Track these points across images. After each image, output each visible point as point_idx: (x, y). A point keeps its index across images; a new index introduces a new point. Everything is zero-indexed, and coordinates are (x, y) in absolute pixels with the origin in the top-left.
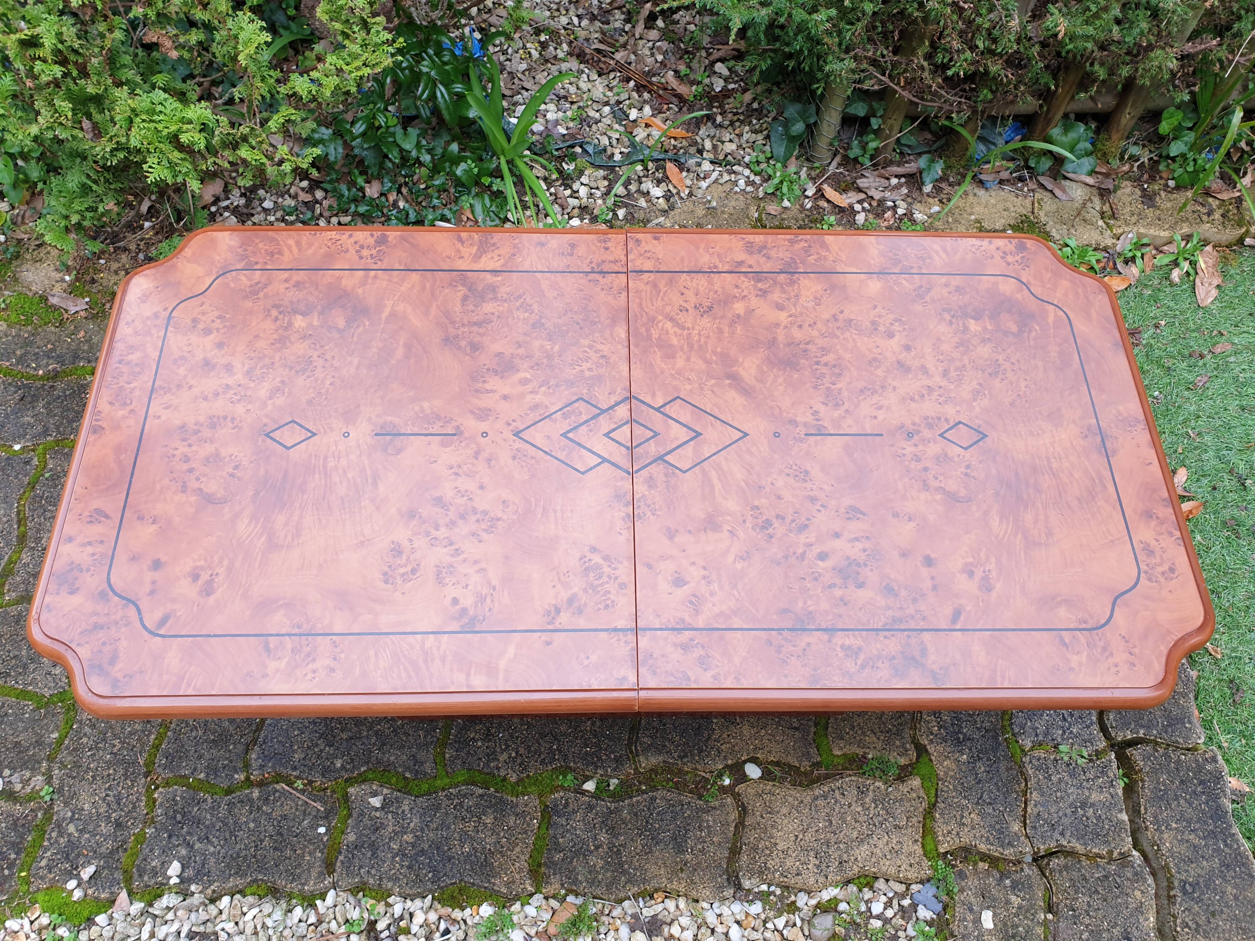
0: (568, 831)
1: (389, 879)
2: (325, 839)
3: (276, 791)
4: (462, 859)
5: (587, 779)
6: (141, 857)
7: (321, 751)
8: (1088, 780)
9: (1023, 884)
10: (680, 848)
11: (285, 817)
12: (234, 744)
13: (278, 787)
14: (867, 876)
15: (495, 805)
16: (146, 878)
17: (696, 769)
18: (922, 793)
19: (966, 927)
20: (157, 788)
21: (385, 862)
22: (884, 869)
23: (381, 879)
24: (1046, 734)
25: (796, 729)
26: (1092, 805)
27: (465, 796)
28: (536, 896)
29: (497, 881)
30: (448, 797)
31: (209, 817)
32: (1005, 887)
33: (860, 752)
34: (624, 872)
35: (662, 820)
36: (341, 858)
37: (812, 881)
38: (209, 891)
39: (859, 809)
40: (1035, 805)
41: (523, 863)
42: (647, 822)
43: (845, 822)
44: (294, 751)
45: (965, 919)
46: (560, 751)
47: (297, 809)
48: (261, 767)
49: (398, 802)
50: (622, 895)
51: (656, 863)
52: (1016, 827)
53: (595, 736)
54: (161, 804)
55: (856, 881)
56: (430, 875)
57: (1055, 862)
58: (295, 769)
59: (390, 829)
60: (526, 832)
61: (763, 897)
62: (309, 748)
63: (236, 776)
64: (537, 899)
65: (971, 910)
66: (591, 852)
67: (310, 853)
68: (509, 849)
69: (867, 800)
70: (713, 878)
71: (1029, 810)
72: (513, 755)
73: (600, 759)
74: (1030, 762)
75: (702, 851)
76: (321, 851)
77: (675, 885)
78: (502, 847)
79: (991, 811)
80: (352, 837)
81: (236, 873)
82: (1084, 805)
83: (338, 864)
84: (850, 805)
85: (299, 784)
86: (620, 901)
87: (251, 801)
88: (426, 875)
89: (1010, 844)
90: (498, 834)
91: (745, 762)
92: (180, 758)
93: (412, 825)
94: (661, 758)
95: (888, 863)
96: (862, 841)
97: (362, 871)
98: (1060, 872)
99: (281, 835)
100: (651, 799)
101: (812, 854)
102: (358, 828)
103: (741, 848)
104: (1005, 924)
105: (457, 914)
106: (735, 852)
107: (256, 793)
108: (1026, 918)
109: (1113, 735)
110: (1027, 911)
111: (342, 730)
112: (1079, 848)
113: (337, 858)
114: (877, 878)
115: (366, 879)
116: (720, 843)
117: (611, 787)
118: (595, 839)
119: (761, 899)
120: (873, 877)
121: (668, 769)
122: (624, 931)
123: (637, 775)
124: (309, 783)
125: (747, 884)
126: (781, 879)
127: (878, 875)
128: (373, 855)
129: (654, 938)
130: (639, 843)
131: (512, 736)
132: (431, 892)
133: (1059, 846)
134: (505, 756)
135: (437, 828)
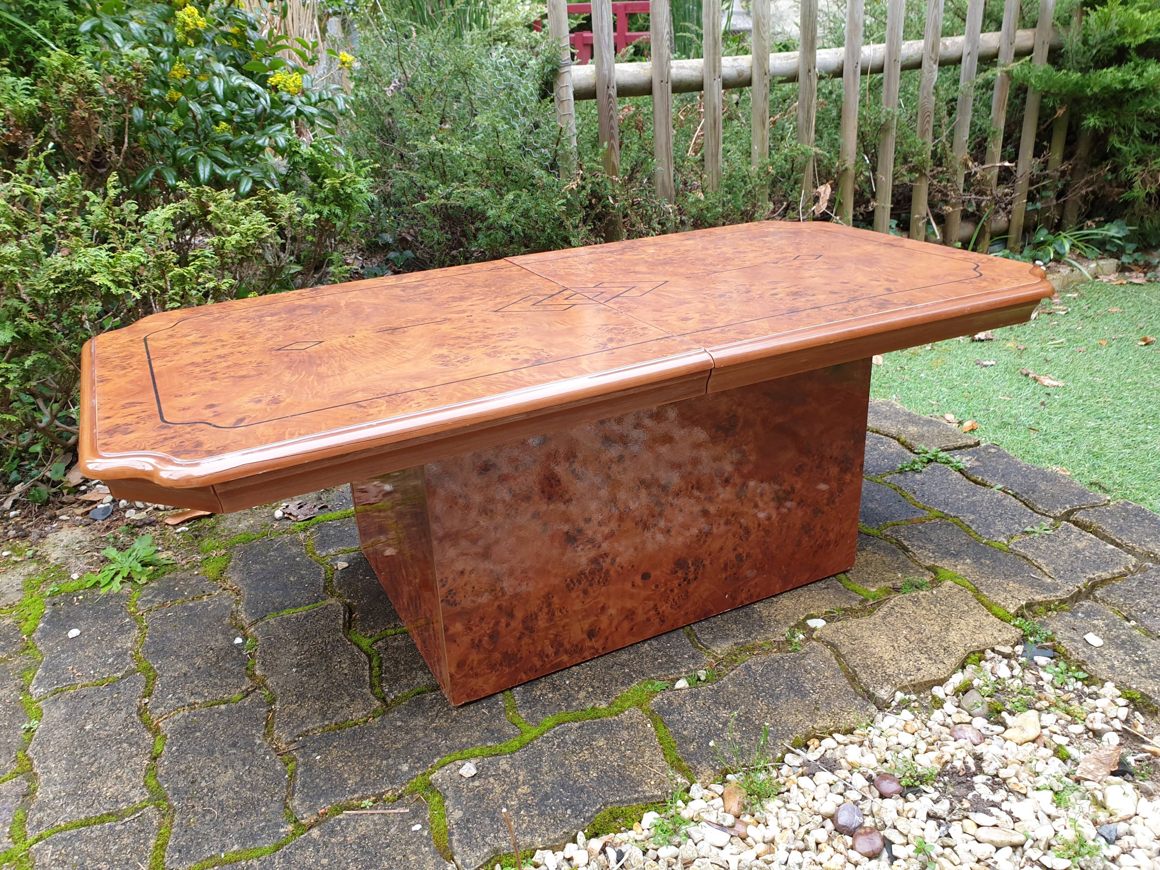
0: (687, 722)
1: (524, 834)
2: (425, 833)
3: (340, 820)
4: (594, 784)
5: (674, 681)
7: (379, 766)
8: (1065, 539)
9: (1091, 611)
10: (802, 693)
11: (363, 837)
12: (266, 805)
13: (341, 817)
14: (974, 653)
15: (599, 729)
17: (768, 638)
18: (960, 587)
21: (509, 820)
22: (982, 640)
23: (514, 838)
24: (1009, 530)
25: (827, 588)
26: (1084, 550)
27: (563, 733)
28: (694, 788)
29: (646, 788)
30: (547, 741)
32: (1082, 618)
33: (890, 585)
35: (769, 679)
36: (455, 838)
37: (934, 670)
39: (924, 612)
40: (1047, 565)
41: (661, 763)
42: (756, 686)
43: (920, 623)
44: (345, 780)
45: (1077, 648)
46: (634, 671)
47: (375, 824)
48: (311, 807)
49: (493, 765)
50: (778, 752)
51: (789, 713)
52: (1047, 580)
53: (659, 651)
55: (969, 661)
56: (569, 812)
57: (1098, 593)
58: (355, 792)
59: (498, 790)
60: (646, 738)
61: (905, 706)
62: (362, 770)
63: (283, 830)
64: (696, 790)
65: (1075, 641)
66: (722, 730)
67: (414, 853)
68: (638, 758)
69: (924, 605)
70: (849, 703)
71: (1046, 570)
72: (590, 690)
73: (676, 662)
74: (1015, 546)
75: (823, 687)
76: (428, 845)
77: (821, 723)
78: (630, 758)
79: (1020, 578)
80: (458, 814)
82: (1078, 552)
83: (455, 844)
84: (914, 612)
85: (367, 803)
86: (781, 760)
87: (312, 841)
88: (564, 814)
90: (618, 750)
91: (805, 620)
92: (198, 844)
93: (521, 778)
94: (731, 643)
95: (981, 636)
96: (947, 630)
97: (487, 839)
98: (1108, 596)
99: (368, 853)
100: (746, 667)
101: (916, 652)
102: (461, 804)
103: (855, 671)
104: (1109, 639)
105: (620, 836)
106: (852, 676)
107: (315, 833)
108: (1118, 629)
109: (1053, 515)
110: (1114, 625)
111: (394, 743)
112: (1105, 575)
113: (450, 841)
114: (983, 652)
115: (496, 845)
116: (834, 676)
117: (703, 678)
118: (718, 719)
119: (906, 708)
120: (979, 652)
121: (743, 648)
122: (805, 781)
123: (720, 662)
124: (379, 798)
125: (883, 693)
126: (909, 679)
127: (982, 648)
128: (492, 819)
129: (837, 772)
130: (761, 704)
131: (578, 679)
132: (579, 827)
133: (1090, 580)
134: (582, 694)
135: (551, 771)
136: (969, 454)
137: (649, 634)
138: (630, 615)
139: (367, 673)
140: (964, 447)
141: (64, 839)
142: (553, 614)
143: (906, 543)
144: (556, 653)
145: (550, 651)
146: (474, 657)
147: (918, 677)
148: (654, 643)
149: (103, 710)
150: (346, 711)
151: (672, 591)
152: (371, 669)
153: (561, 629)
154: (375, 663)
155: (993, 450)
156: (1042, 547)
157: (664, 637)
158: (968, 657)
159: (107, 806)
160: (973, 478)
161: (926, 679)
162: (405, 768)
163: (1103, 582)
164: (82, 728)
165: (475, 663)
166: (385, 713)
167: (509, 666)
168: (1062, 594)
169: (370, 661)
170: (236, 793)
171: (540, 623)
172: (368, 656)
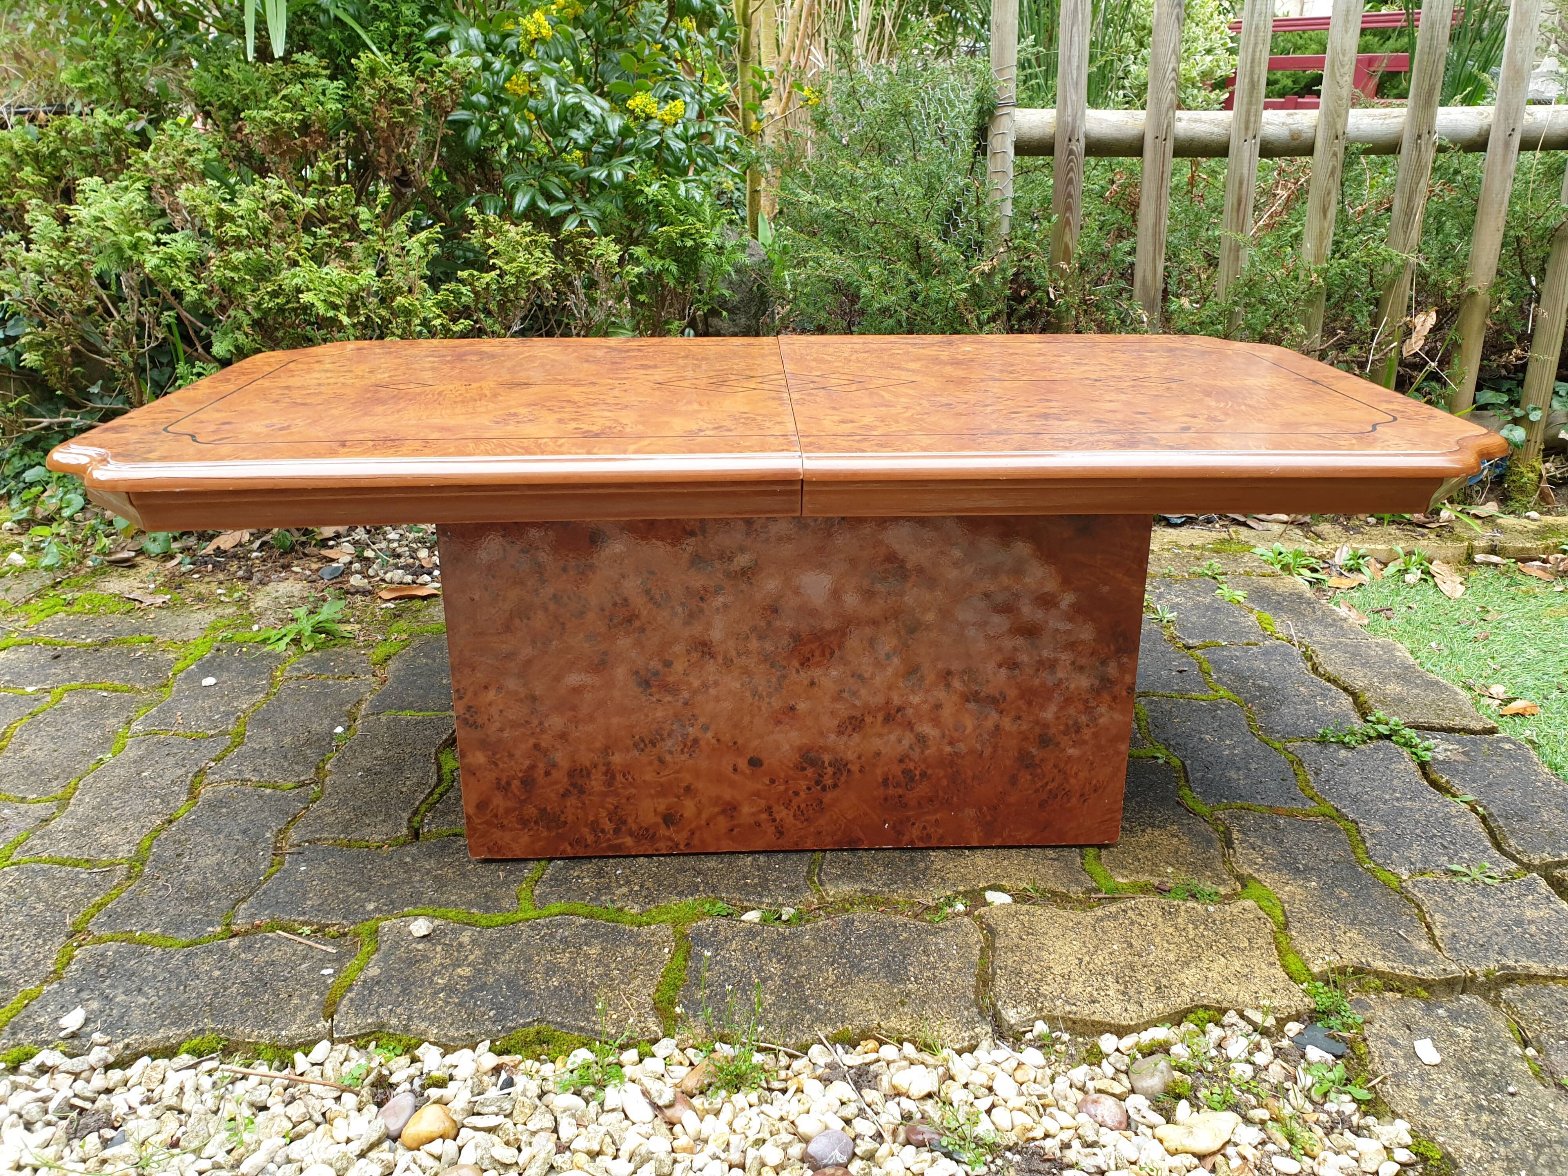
0: (717, 963)
1: (424, 1019)
2: (330, 980)
3: (267, 938)
4: (546, 994)
5: (746, 910)
6: (23, 1013)
7: (348, 897)
8: (1511, 899)
9: (1467, 1013)
10: (896, 975)
11: (273, 963)
12: (219, 900)
13: (270, 935)
14: (1206, 1008)
15: (604, 935)
16: (21, 1035)
17: (912, 897)
18: (1262, 914)
19: (1395, 1064)
20: (80, 946)
21: (421, 998)
22: (1232, 995)
23: (410, 1018)
24: (1426, 861)
25: (1055, 859)
26: (1532, 922)
27: (559, 926)
28: (665, 1042)
29: (601, 1020)
30: (535, 927)
31: (151, 968)
32: (1440, 1018)
33: (1156, 881)
34: (809, 1009)
35: (864, 945)
36: (350, 995)
37: (1117, 1009)
38: (120, 1045)
39: (1171, 930)
40: (1445, 927)
41: (646, 997)
43: (1151, 943)
44: (306, 899)
45: (1389, 1055)
46: (706, 884)
47: (294, 954)
48: (252, 916)
49: (454, 933)
50: (807, 1038)
51: (860, 996)
52: (1424, 946)
53: (759, 870)
54: (80, 961)
55: (1192, 1017)
56: (492, 1013)
57: (1507, 993)
58: (304, 914)
59: (435, 962)
60: (651, 964)
61: (1041, 1044)
62: (329, 894)
63: (210, 929)
64: (666, 1047)
65: (1394, 1043)
66: (755, 986)
67: (301, 997)
68: (622, 982)
69: (1180, 920)
70: (954, 1011)
71: (1437, 933)
72: (636, 888)
73: (766, 889)
74: (1415, 886)
75: (934, 979)
76: (321, 994)
77: (893, 1022)
78: (612, 980)
79: (1376, 930)
80: (374, 972)
81: (172, 1023)
82: (1519, 922)
83: (346, 1002)
84: (1154, 926)
85: (307, 930)
86: (805, 1049)
87: (223, 951)
88: (484, 1014)
89: (1423, 962)
90: (607, 966)
91: (985, 889)
92: (130, 915)
93: (471, 958)
94: (857, 887)
95: (1235, 988)
96: (1187, 964)
97: (381, 1010)
98: (1522, 1001)
99: (261, 980)
100: (846, 922)
101: (1110, 979)
102: (386, 962)
103: (994, 973)
104: (1460, 1060)
105: (529, 1064)
106: (985, 981)
107: (235, 941)
108: (1491, 1052)
109: (1525, 860)
110: (1489, 1044)
111: (385, 878)
112: (1539, 969)
113: (342, 997)
114: (1224, 1011)
115: (385, 1020)
116: (960, 970)
117: (784, 918)
118: (760, 970)
119: (1040, 1048)
120: (1216, 1009)
121: (869, 899)
122: (813, 1087)
123: (823, 905)
124: (321, 929)
125: (1011, 1015)
126: (1068, 1008)
127: (1225, 1005)
128: (403, 991)
129: (866, 1092)
130: (831, 974)
131: (635, 872)
132: (488, 1034)
133: (1503, 967)
134: (624, 890)
135: (511, 961)
136: (1459, 742)
137: (760, 845)
138: (730, 809)
139: (422, 797)
140: (1460, 731)
141: (33, 870)
142: (613, 777)
143: (1235, 835)
144: (617, 831)
145: (609, 826)
146: (499, 801)
147: (1085, 1011)
148: (762, 858)
149: (171, 761)
150: (369, 830)
151: (796, 793)
152: (431, 794)
153: (624, 801)
154: (438, 790)
155: (1507, 746)
156: (1460, 899)
157: (781, 856)
158: (1190, 1011)
159: (93, 852)
160: (1434, 776)
161: (1096, 1018)
162: (371, 907)
163: (1531, 978)
164: (139, 774)
165: (501, 810)
166: (405, 844)
167: (549, 829)
168: (1425, 972)
169: (437, 785)
170: (205, 878)
171: (593, 783)
172: (440, 780)
